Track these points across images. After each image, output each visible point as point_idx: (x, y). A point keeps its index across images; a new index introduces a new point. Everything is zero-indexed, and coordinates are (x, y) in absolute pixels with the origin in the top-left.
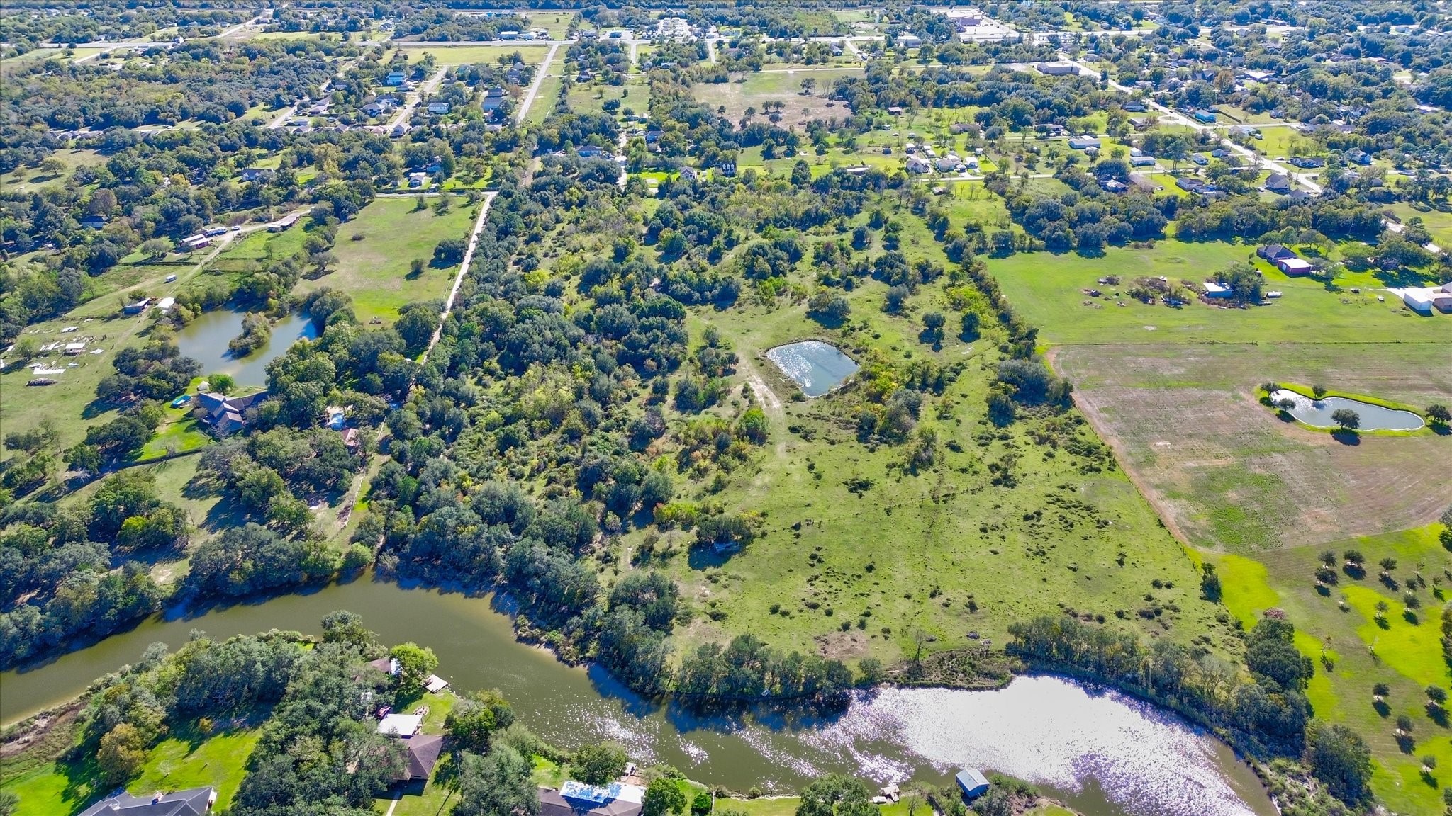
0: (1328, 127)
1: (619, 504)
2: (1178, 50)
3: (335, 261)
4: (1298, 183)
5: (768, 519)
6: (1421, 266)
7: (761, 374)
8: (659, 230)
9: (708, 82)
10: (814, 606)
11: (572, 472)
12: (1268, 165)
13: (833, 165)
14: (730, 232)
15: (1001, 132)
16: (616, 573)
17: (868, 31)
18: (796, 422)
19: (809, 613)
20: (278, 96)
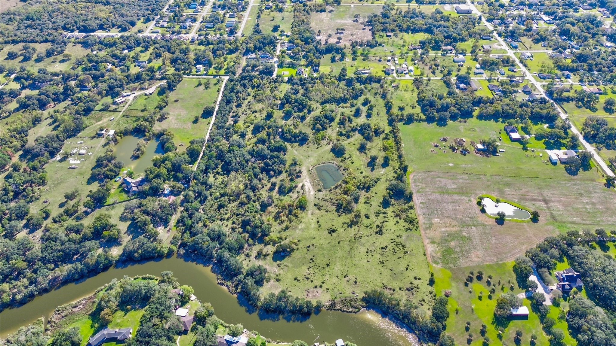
1: (253, 236)
3: (168, 113)
5: (300, 242)
7: (310, 178)
8: (284, 103)
9: (317, 11)
10: (308, 279)
11: (240, 220)
12: (528, 76)
13: (357, 67)
14: (310, 106)
16: (250, 261)
18: (317, 201)
19: (306, 281)
20: (148, 14)
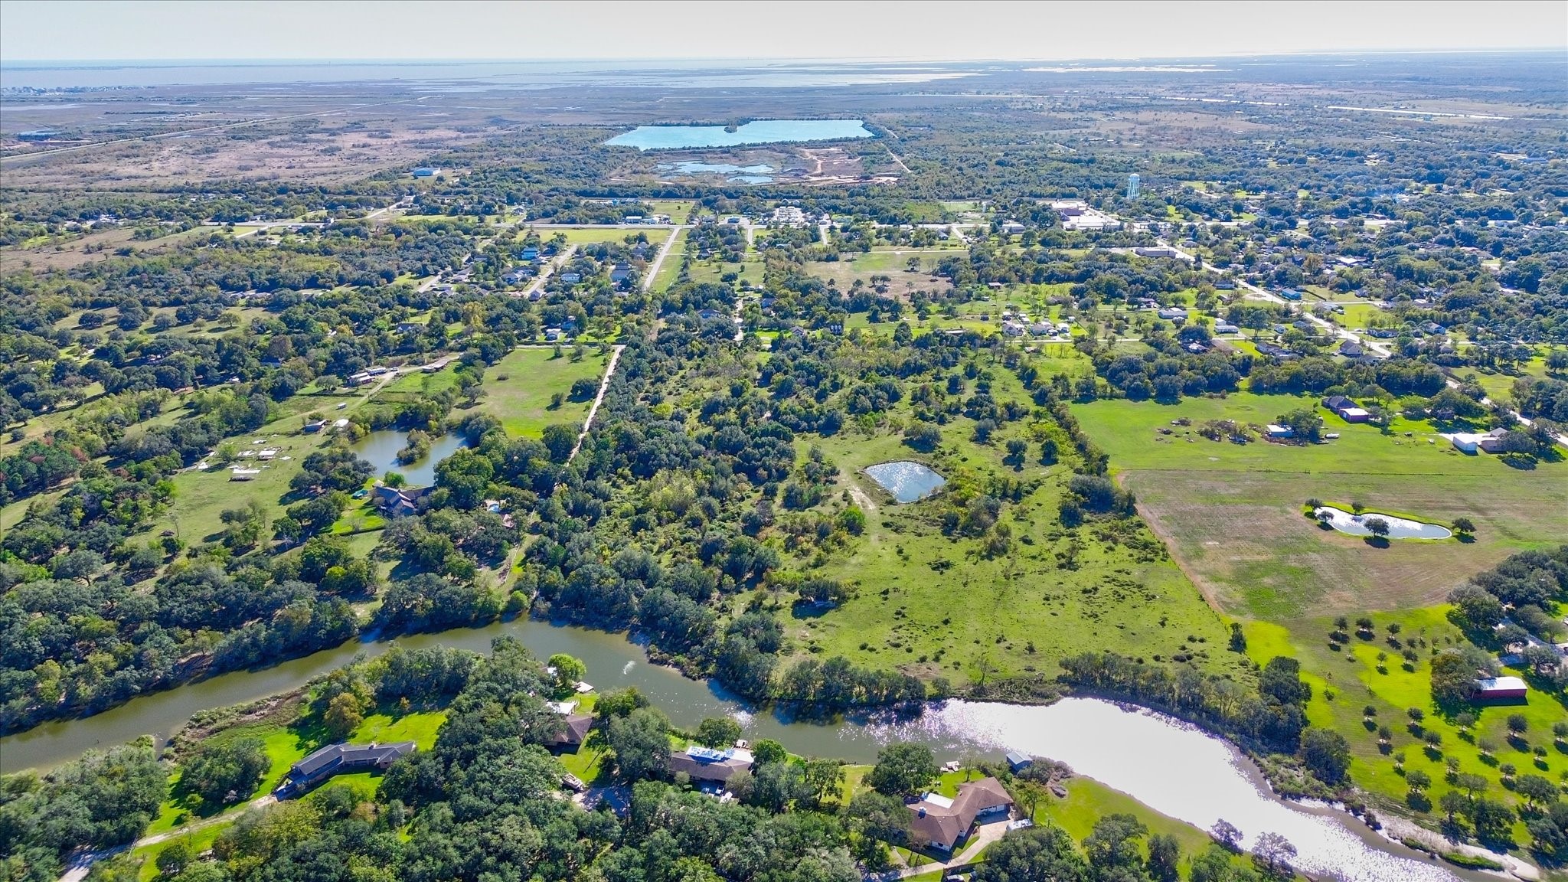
0: (1406, 303)
1: (734, 570)
2: (1274, 239)
3: (485, 394)
4: (1370, 349)
5: (861, 586)
6: (1476, 417)
7: (859, 485)
8: (772, 374)
9: (819, 260)
10: (897, 646)
11: (694, 548)
12: (1345, 335)
13: (933, 327)
14: (836, 377)
15: (1094, 304)
16: (731, 618)
17: (974, 219)
18: (889, 520)
19: (892, 650)
20: (424, 266)
